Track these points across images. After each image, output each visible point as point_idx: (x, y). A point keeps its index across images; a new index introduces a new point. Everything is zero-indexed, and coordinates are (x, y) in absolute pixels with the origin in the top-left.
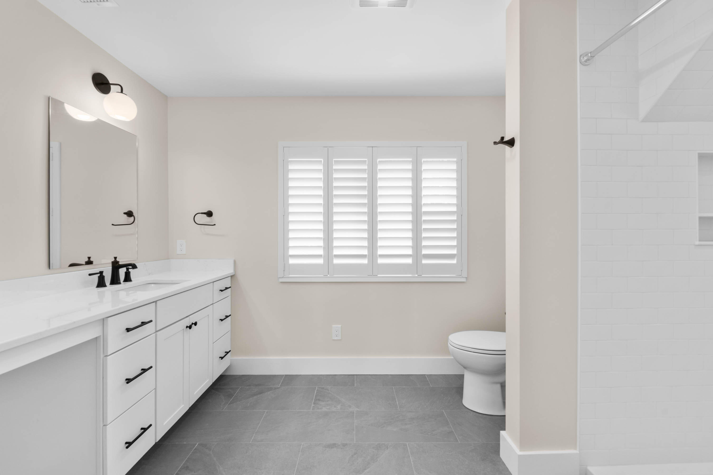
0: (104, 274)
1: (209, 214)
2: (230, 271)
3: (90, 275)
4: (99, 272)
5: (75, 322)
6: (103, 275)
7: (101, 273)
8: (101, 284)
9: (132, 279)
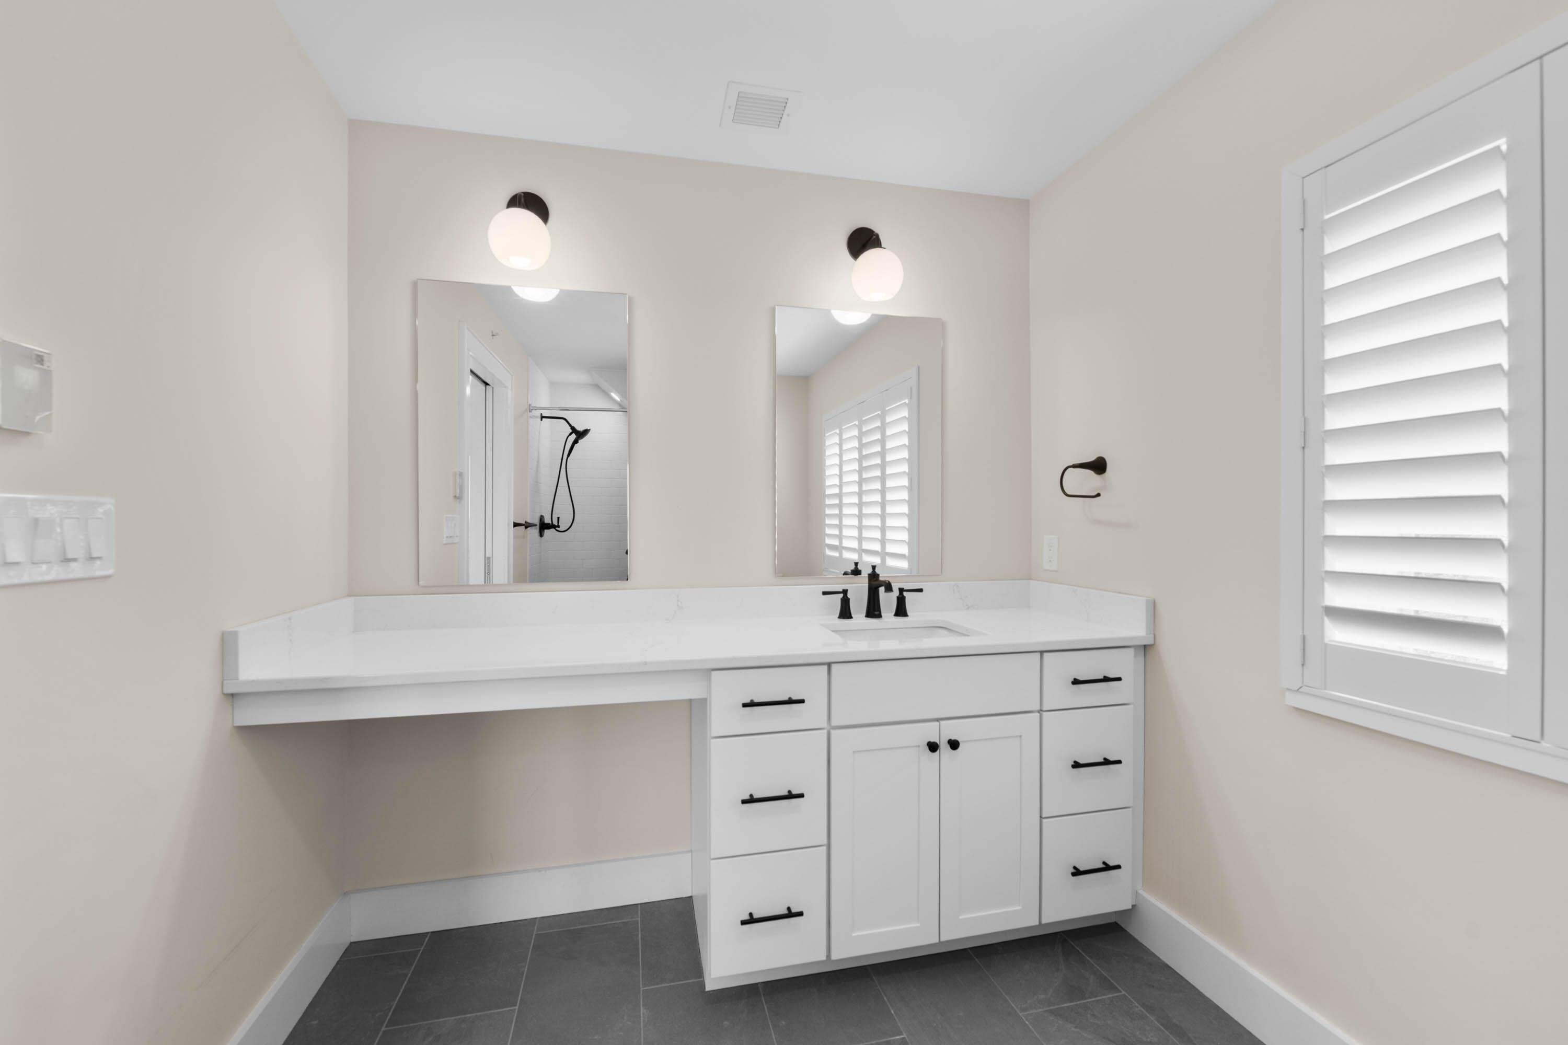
0: (849, 595)
1: (1099, 466)
2: (1137, 631)
3: (825, 593)
4: (841, 590)
5: (645, 663)
6: (847, 597)
7: (845, 592)
8: (845, 613)
9: (909, 614)
